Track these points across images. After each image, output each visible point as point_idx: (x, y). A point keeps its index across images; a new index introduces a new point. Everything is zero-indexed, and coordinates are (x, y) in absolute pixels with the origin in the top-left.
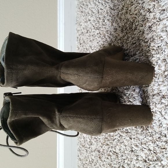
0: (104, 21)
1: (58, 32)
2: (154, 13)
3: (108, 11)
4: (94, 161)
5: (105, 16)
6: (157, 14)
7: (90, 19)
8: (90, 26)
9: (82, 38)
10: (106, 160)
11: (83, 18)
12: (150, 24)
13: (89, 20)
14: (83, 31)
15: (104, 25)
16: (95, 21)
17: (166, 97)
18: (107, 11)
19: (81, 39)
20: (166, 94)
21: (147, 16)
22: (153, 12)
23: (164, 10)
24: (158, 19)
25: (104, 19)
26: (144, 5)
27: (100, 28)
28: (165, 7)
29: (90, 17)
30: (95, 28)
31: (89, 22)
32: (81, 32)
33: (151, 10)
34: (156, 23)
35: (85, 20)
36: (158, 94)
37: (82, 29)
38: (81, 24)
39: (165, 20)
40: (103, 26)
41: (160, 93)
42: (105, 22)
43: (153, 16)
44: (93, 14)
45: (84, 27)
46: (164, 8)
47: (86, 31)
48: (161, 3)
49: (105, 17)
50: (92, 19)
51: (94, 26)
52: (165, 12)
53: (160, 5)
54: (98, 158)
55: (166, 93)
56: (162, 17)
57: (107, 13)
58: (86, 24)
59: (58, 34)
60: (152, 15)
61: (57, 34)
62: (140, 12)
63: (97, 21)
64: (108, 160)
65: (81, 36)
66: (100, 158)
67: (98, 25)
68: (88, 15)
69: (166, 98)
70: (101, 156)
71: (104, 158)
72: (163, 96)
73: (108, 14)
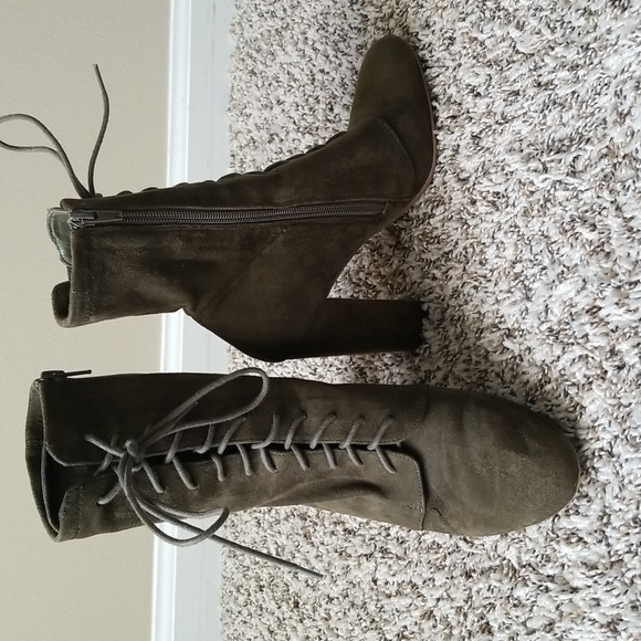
0: (331, 109)
1: (169, 133)
2: (487, 100)
3: (346, 80)
4: (287, 550)
5: (336, 93)
6: (497, 104)
7: (282, 98)
8: (282, 120)
9: (249, 158)
10: (327, 539)
11: (258, 94)
12: (476, 130)
13: (279, 102)
14: (255, 134)
15: (329, 121)
16: (300, 108)
17: (516, 333)
18: (343, 79)
19: (247, 161)
20: (516, 326)
21: (468, 106)
22: (485, 96)
23: (517, 93)
24: (498, 118)
25: (330, 103)
26: (461, 74)
27: (317, 129)
28: (520, 84)
29: (281, 91)
30: (301, 129)
31: (277, 109)
32: (248, 138)
33: (481, 90)
34: (493, 128)
35: (264, 102)
36: (495, 326)
37: (252, 128)
38: (248, 111)
39: (520, 122)
40: (328, 124)
41: (500, 323)
42: (336, 111)
43: (485, 107)
44: (292, 84)
45: (259, 122)
46: (517, 87)
47: (266, 137)
48: (508, 73)
49: (335, 97)
50: (289, 99)
51: (294, 122)
52: (519, 98)
53: (506, 79)
54: (301, 539)
55: (517, 321)
56: (510, 112)
57: (343, 85)
58: (266, 113)
59: (169, 139)
60: (482, 104)
61: (166, 141)
62: (448, 91)
63: (306, 108)
64: (334, 537)
65: (247, 149)
66: (305, 536)
67: (310, 119)
68: (276, 84)
69: (515, 338)
70: (312, 530)
71: (321, 533)
72: (509, 330)
73: (345, 89)
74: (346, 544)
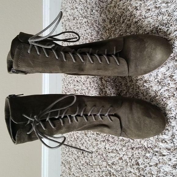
0: (92, 11)
1: (44, 17)
2: (140, 11)
3: (97, 2)
4: (80, 138)
5: (94, 6)
6: (143, 12)
7: (77, 7)
8: (77, 13)
9: (67, 24)
10: (91, 136)
11: (70, 5)
12: (137, 20)
13: (76, 8)
14: (69, 17)
15: (92, 15)
16: (83, 10)
17: (148, 81)
18: (96, 2)
19: (67, 25)
20: (148, 79)
21: (134, 13)
22: (140, 10)
23: (149, 10)
24: (143, 17)
25: (92, 9)
26: (132, 2)
27: (88, 17)
28: (150, 7)
29: (77, 5)
30: (83, 17)
31: (76, 10)
32: (67, 18)
33: (138, 8)
34: (142, 20)
35: (72, 7)
36: (141, 79)
37: (68, 15)
38: (67, 10)
39: (150, 18)
40: (91, 16)
41: (143, 78)
42: (94, 12)
43: (139, 13)
44: (80, 2)
45: (70, 14)
46: (149, 8)
47: (72, 18)
48: (146, 3)
49: (93, 7)
50: (79, 7)
51: (81, 14)
53: (146, 5)
54: (84, 135)
55: (148, 78)
56: (147, 15)
57: (96, 4)
58: (72, 11)
59: (44, 18)
60: (138, 12)
61: (43, 19)
62: (128, 8)
63: (84, 10)
64: (93, 135)
65: (67, 22)
66: (85, 134)
67: (86, 14)
68: (75, 2)
69: (147, 83)
70: (87, 133)
71: (90, 134)
72: (145, 80)
73: (97, 5)
74: (97, 137)
